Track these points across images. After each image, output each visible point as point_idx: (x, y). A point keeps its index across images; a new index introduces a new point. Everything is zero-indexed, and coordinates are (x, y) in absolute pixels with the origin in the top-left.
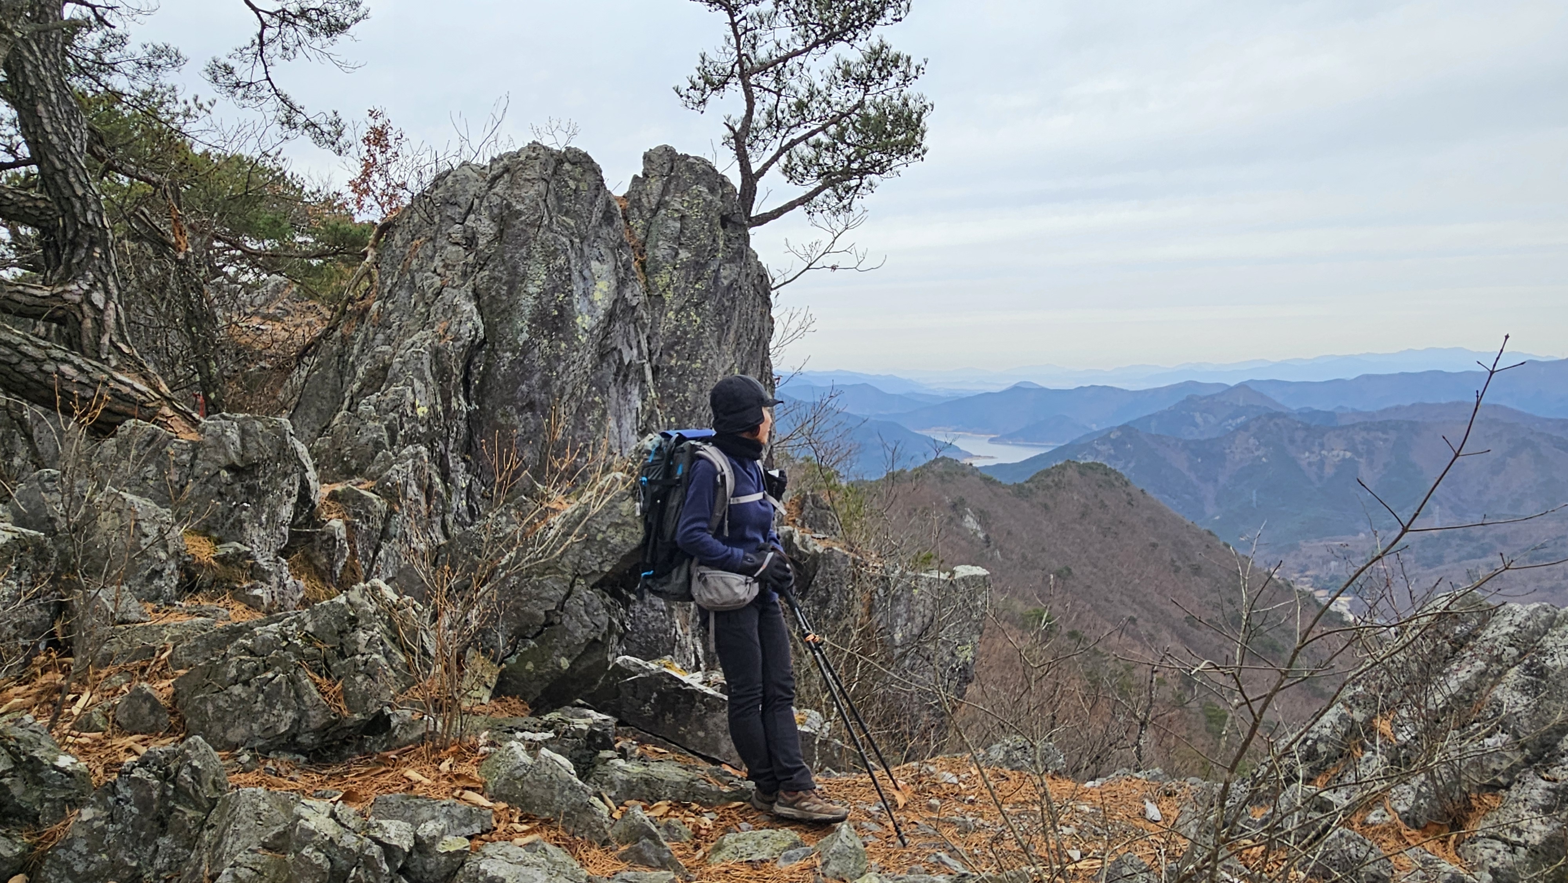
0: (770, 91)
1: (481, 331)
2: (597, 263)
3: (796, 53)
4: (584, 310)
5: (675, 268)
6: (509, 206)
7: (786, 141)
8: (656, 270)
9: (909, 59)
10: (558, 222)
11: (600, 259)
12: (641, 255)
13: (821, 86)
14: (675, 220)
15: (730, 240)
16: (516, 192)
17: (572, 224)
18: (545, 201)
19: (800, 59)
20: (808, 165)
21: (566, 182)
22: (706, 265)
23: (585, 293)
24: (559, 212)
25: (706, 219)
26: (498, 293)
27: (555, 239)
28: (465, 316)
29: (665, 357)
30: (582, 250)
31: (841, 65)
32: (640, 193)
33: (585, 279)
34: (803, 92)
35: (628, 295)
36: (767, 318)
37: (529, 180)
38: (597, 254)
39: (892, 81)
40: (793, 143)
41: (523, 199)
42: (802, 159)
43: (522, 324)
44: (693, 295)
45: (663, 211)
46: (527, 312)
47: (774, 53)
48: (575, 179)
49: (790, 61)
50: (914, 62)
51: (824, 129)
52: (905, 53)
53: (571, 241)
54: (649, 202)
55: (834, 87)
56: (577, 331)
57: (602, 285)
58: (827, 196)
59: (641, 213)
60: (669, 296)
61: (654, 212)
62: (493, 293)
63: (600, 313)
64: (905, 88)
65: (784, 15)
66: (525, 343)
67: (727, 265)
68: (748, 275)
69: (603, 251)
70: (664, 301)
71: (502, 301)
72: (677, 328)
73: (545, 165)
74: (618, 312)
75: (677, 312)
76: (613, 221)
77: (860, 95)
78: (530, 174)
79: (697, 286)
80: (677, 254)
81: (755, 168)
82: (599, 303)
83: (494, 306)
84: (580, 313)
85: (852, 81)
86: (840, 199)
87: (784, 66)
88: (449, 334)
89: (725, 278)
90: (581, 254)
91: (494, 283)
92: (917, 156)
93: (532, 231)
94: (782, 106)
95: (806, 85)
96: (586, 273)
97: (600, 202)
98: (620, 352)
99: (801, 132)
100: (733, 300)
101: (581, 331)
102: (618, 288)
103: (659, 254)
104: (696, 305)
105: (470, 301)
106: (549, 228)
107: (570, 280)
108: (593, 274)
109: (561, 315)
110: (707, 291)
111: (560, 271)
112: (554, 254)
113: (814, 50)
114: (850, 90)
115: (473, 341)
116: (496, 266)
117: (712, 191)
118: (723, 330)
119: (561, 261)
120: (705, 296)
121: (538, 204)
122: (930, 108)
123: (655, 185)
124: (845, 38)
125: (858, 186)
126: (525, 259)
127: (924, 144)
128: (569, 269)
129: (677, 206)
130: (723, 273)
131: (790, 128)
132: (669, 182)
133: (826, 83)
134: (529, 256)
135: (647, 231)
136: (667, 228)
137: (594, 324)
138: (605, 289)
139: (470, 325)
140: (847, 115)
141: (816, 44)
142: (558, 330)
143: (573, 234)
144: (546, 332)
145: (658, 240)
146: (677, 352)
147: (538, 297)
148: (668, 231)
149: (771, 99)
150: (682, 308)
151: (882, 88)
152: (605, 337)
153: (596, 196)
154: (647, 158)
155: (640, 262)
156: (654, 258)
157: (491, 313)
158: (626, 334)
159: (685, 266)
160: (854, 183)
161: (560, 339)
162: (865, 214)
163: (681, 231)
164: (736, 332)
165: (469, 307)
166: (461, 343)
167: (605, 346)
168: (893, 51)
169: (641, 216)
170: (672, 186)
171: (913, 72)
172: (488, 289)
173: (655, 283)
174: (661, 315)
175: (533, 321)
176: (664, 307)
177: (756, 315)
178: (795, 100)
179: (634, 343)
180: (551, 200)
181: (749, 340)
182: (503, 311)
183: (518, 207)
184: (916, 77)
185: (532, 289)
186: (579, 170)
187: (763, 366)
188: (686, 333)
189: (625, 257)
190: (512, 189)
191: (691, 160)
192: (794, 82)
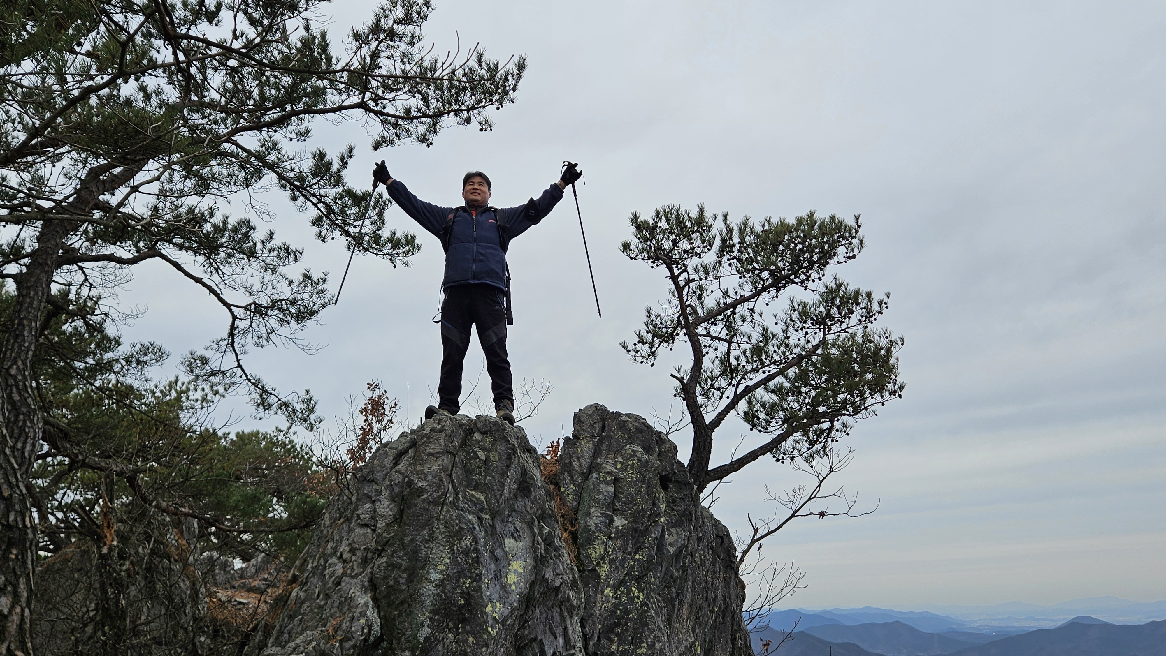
0: (720, 339)
1: (376, 628)
2: (512, 541)
3: (744, 300)
4: (495, 596)
5: (610, 538)
6: (410, 483)
7: (741, 388)
8: (590, 541)
9: (869, 295)
10: (465, 497)
11: (516, 536)
12: (573, 525)
13: (778, 330)
14: (607, 483)
15: (674, 501)
16: (419, 468)
17: (482, 498)
18: (450, 475)
19: (751, 304)
20: (771, 410)
21: (475, 453)
22: (646, 532)
23: (497, 576)
24: (468, 487)
25: (643, 481)
26: (396, 581)
27: (460, 517)
28: (359, 610)
29: (604, 642)
30: (493, 527)
31: (796, 307)
32: (571, 457)
33: (497, 559)
34: (756, 336)
35: (549, 574)
36: (733, 583)
37: (432, 455)
38: (512, 529)
39: (854, 319)
40: (749, 390)
41: (426, 475)
42: (763, 405)
43: (423, 617)
44: (632, 567)
45: (595, 475)
46: (428, 603)
47: (722, 301)
48: (484, 449)
49: (739, 308)
50: (876, 297)
51: (781, 372)
52: (864, 289)
53: (480, 519)
54: (580, 465)
55: (791, 329)
56: (486, 622)
57: (517, 566)
58: (797, 442)
59: (572, 477)
60: (604, 570)
61: (586, 476)
62: (392, 583)
63: (514, 598)
64: (869, 325)
65: (727, 264)
66: (427, 639)
67: (673, 530)
68: (699, 539)
69: (518, 525)
70: (599, 576)
71: (402, 591)
72: (616, 606)
73: (450, 438)
74: (537, 595)
75: (615, 588)
76: (530, 492)
77: (820, 335)
78: (434, 448)
79: (637, 557)
80: (612, 521)
81: (709, 418)
82: (513, 587)
83: (392, 597)
84: (490, 600)
85: (809, 322)
86: (812, 444)
87: (734, 313)
88: (340, 633)
89: (671, 544)
90: (492, 532)
91: (393, 570)
92: (893, 393)
93: (435, 510)
94: (735, 352)
95: (759, 329)
96: (498, 553)
97: (513, 472)
98: (541, 642)
99: (760, 377)
100: (684, 569)
101: (491, 622)
102: (535, 567)
103: (592, 523)
104: (638, 579)
105: (365, 593)
106: (454, 505)
107: (478, 562)
108: (506, 553)
109: (468, 603)
110: (649, 561)
111: (466, 552)
112: (459, 535)
113: (764, 294)
114: (809, 331)
115: (365, 640)
116: (394, 552)
117: (647, 449)
118: (674, 606)
119: (467, 542)
120: (647, 567)
121: (441, 480)
122: (900, 343)
123: (586, 447)
124: (797, 280)
125: (830, 429)
126: (427, 541)
127: (900, 380)
128: (476, 550)
129: (609, 468)
130: (669, 539)
131: (746, 373)
132: (601, 442)
133: (781, 326)
134: (432, 538)
135: (579, 497)
136: (599, 493)
137: (506, 612)
138: (521, 570)
139: (363, 621)
140: (809, 356)
141: (764, 289)
142: (464, 621)
143: (481, 510)
144: (451, 625)
145: (590, 507)
146: (617, 635)
147: (441, 584)
148: (601, 497)
149: (723, 347)
150: (622, 583)
151: (844, 326)
152: (522, 627)
153: (508, 467)
154: (577, 418)
155: (571, 533)
156: (587, 526)
157: (389, 605)
158: (548, 621)
159: (621, 534)
160: (826, 425)
161: (468, 633)
162: (851, 455)
163: (615, 495)
164: (691, 606)
165: (364, 599)
166: (351, 643)
167: (523, 637)
168: (852, 288)
169: (572, 481)
170: (604, 447)
171: (875, 307)
172: (386, 578)
173: (588, 556)
174: (596, 593)
175: (435, 612)
176: (599, 583)
177: (719, 582)
178: (750, 346)
179: (559, 631)
180: (457, 474)
181: (712, 612)
182: (402, 603)
183: (420, 485)
184: (880, 312)
185: (435, 576)
186: (489, 439)
187: (734, 640)
188: (627, 612)
189: (547, 530)
190: (415, 465)
191: (623, 418)
192: (746, 328)
